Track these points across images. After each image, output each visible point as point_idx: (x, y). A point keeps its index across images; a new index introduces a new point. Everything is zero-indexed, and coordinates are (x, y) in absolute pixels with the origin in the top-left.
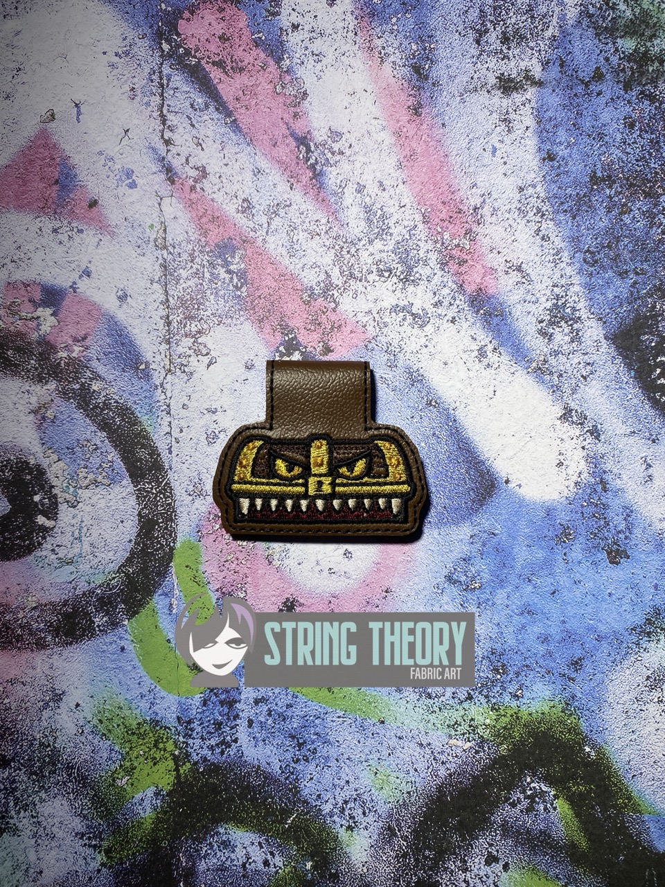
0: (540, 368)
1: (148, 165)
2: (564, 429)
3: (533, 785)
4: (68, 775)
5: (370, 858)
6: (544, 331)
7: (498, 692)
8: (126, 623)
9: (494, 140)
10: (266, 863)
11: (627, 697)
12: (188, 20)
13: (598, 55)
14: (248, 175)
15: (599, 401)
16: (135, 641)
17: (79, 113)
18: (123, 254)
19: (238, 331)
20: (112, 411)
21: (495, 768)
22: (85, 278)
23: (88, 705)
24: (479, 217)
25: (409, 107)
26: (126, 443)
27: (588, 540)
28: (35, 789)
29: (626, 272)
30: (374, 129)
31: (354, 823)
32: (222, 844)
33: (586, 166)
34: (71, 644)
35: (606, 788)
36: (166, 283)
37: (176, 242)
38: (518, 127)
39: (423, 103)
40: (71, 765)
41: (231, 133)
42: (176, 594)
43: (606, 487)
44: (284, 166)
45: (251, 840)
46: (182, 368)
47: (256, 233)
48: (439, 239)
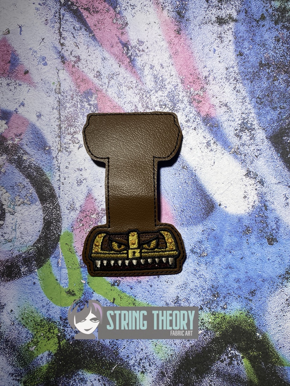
0: (236, 152)
1: (52, 55)
2: (247, 181)
3: (231, 352)
4: (6, 345)
6: (238, 134)
7: (215, 306)
8: (36, 271)
9: (215, 46)
11: (277, 309)
13: (263, 8)
14: (100, 60)
15: (263, 168)
16: (41, 279)
18: (40, 96)
20: (32, 169)
21: (214, 343)
22: (22, 107)
23: (17, 311)
24: (207, 81)
25: (175, 30)
26: (39, 184)
27: (258, 233)
29: (276, 108)
30: (158, 40)
31: (145, 370)
32: (80, 380)
33: (257, 58)
34: (9, 280)
35: (267, 353)
36: (60, 109)
37: (65, 90)
38: (226, 40)
39: (181, 29)
40: (7, 340)
41: (92, 41)
42: (61, 257)
43: (267, 208)
44: (116, 56)
45: (94, 378)
46: (66, 149)
47: (103, 87)
48: (189, 91)
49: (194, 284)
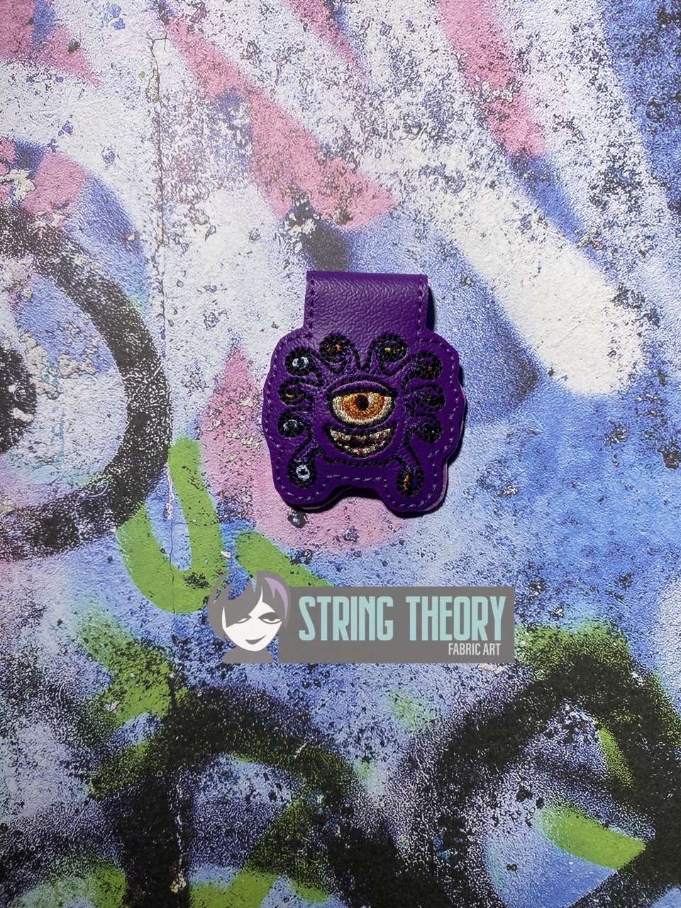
0: (591, 242)
2: (618, 313)
3: (572, 714)
4: (51, 698)
5: (388, 792)
6: (597, 198)
7: (535, 611)
8: (114, 530)
10: (272, 796)
14: (255, 14)
15: (659, 281)
16: (124, 551)
18: (110, 107)
19: (240, 196)
20: (96, 288)
21: (531, 695)
22: (66, 135)
23: (72, 622)
24: (524, 64)
26: (113, 325)
27: (642, 440)
28: (15, 714)
31: (371, 753)
32: (223, 775)
33: (653, 1)
34: (51, 553)
35: (655, 719)
36: (159, 141)
37: (170, 92)
40: (54, 687)
42: (172, 498)
43: (664, 380)
45: (255, 771)
46: (177, 238)
47: (264, 83)
48: (477, 89)
49: (487, 559)
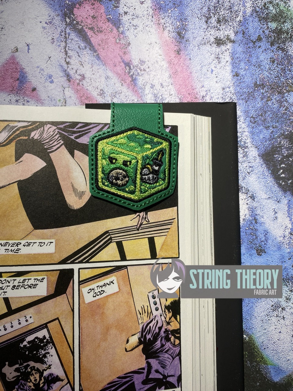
1: (59, 73)
9: (212, 67)
11: (263, 314)
12: (78, 8)
13: (260, 30)
14: (103, 79)
15: (254, 184)
17: (29, 49)
25: (175, 51)
27: (248, 244)
29: (269, 127)
30: (159, 60)
33: (252, 79)
35: (252, 353)
38: (223, 61)
39: (181, 49)
41: (96, 60)
43: (256, 222)
44: (119, 75)
